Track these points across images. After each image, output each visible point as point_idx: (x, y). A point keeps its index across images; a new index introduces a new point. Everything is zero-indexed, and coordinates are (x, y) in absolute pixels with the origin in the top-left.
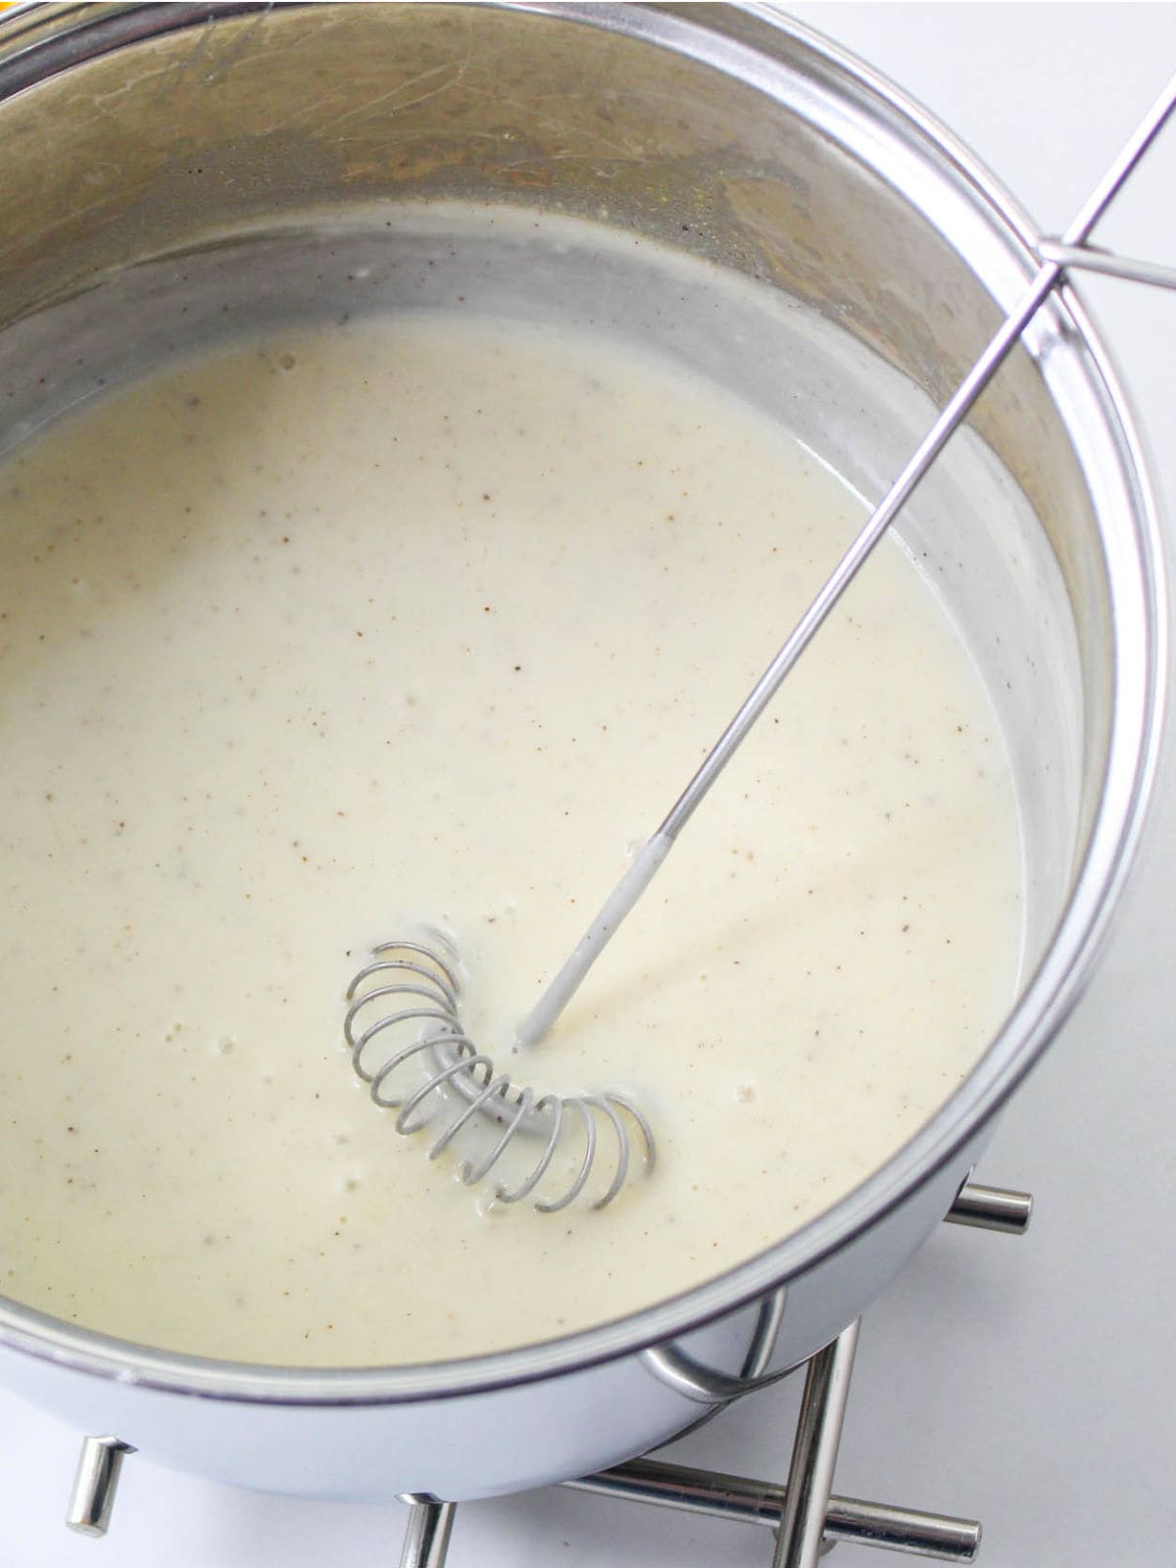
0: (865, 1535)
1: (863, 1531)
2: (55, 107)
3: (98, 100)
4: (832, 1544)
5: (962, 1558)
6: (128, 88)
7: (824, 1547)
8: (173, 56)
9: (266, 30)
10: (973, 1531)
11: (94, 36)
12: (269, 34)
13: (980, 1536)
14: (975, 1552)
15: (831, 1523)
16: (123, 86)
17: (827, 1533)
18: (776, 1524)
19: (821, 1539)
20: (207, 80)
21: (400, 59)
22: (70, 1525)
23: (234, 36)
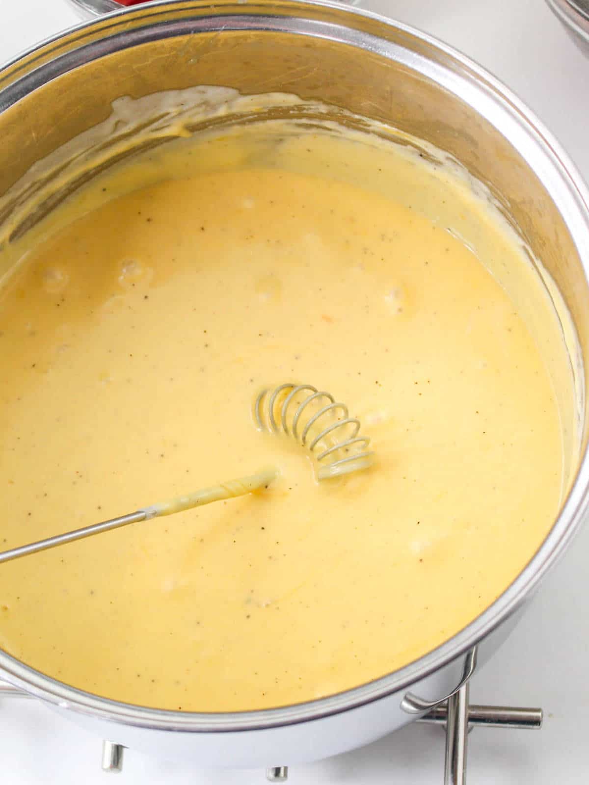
0: (488, 722)
1: (487, 721)
2: (113, 69)
3: (134, 67)
4: (472, 728)
5: (535, 727)
6: (150, 62)
7: (468, 731)
8: (172, 49)
9: (219, 40)
10: (539, 714)
11: (135, 36)
12: (221, 42)
13: (542, 715)
14: (541, 723)
15: (471, 719)
16: (148, 61)
17: (470, 724)
18: (444, 722)
19: (466, 726)
20: (190, 62)
21: (286, 61)
22: (104, 769)
23: (203, 42)
